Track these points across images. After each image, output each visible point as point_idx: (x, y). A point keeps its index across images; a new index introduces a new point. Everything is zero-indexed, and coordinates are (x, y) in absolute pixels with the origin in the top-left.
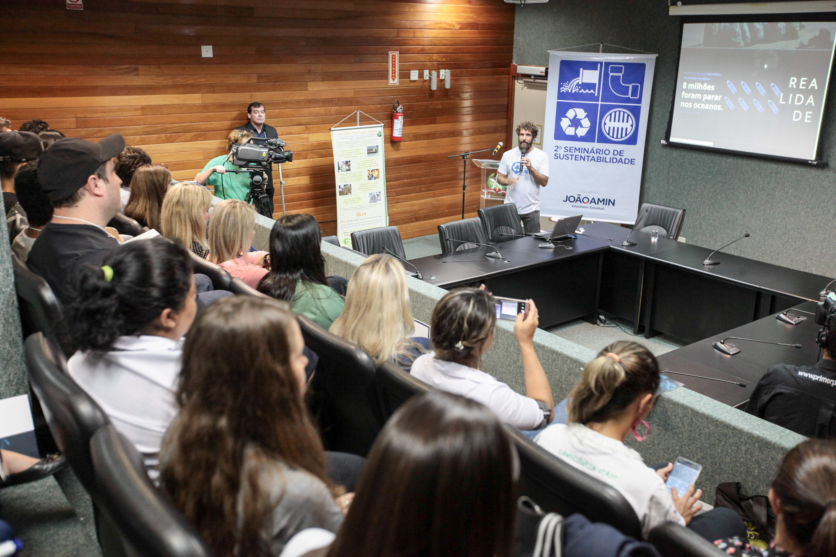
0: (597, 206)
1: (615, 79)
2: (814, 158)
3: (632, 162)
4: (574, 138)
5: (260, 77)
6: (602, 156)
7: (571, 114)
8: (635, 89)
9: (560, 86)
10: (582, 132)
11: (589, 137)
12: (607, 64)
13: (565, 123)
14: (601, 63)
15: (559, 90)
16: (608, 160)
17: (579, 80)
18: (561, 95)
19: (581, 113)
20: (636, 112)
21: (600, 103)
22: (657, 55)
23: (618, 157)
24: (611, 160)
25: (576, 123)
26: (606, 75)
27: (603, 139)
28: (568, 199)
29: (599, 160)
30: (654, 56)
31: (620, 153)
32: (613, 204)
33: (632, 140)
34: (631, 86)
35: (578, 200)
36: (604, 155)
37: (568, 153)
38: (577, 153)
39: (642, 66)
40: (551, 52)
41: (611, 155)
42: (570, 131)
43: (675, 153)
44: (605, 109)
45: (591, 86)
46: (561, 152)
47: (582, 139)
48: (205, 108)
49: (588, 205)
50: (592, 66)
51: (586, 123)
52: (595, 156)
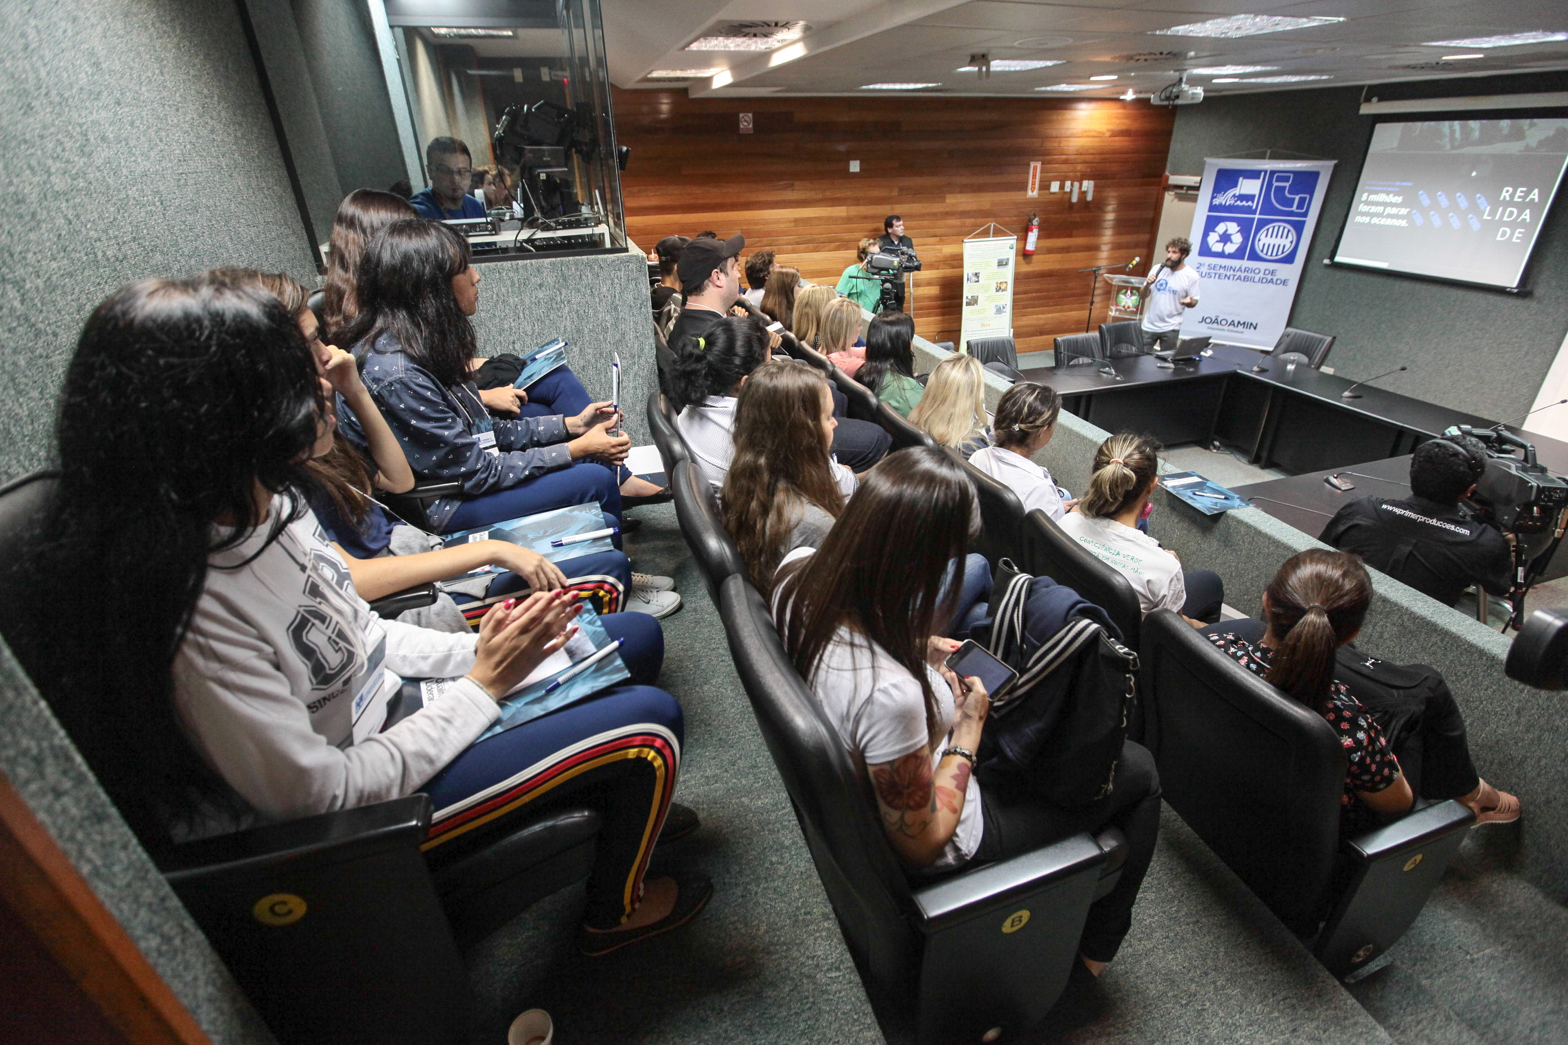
0: (1235, 329)
1: (1280, 190)
2: (1515, 285)
3: (1284, 282)
4: (1221, 255)
5: (901, 189)
6: (1250, 275)
7: (1221, 228)
8: (1302, 201)
9: (1213, 198)
10: (1230, 248)
11: (1238, 255)
12: (1273, 173)
13: (1213, 238)
14: (1266, 172)
15: (1211, 202)
16: (1256, 279)
17: (1237, 191)
18: (1212, 208)
19: (1233, 228)
20: (1299, 228)
21: (1257, 216)
22: (1335, 162)
23: (1269, 277)
24: (1261, 281)
25: (1225, 238)
26: (1270, 185)
27: (1254, 256)
28: (1204, 320)
29: (1246, 279)
30: (1332, 163)
31: (1273, 273)
32: (1255, 328)
33: (1289, 259)
34: (1297, 198)
35: (1216, 321)
36: (1253, 275)
37: (1212, 271)
38: (1222, 271)
39: (1314, 176)
40: (1209, 160)
41: (1261, 275)
42: (1217, 248)
43: (1339, 274)
44: (1262, 224)
45: (1250, 198)
46: (1204, 270)
47: (1231, 256)
48: (849, 220)
49: (1226, 327)
50: (1254, 174)
51: (1237, 239)
52: (1243, 275)
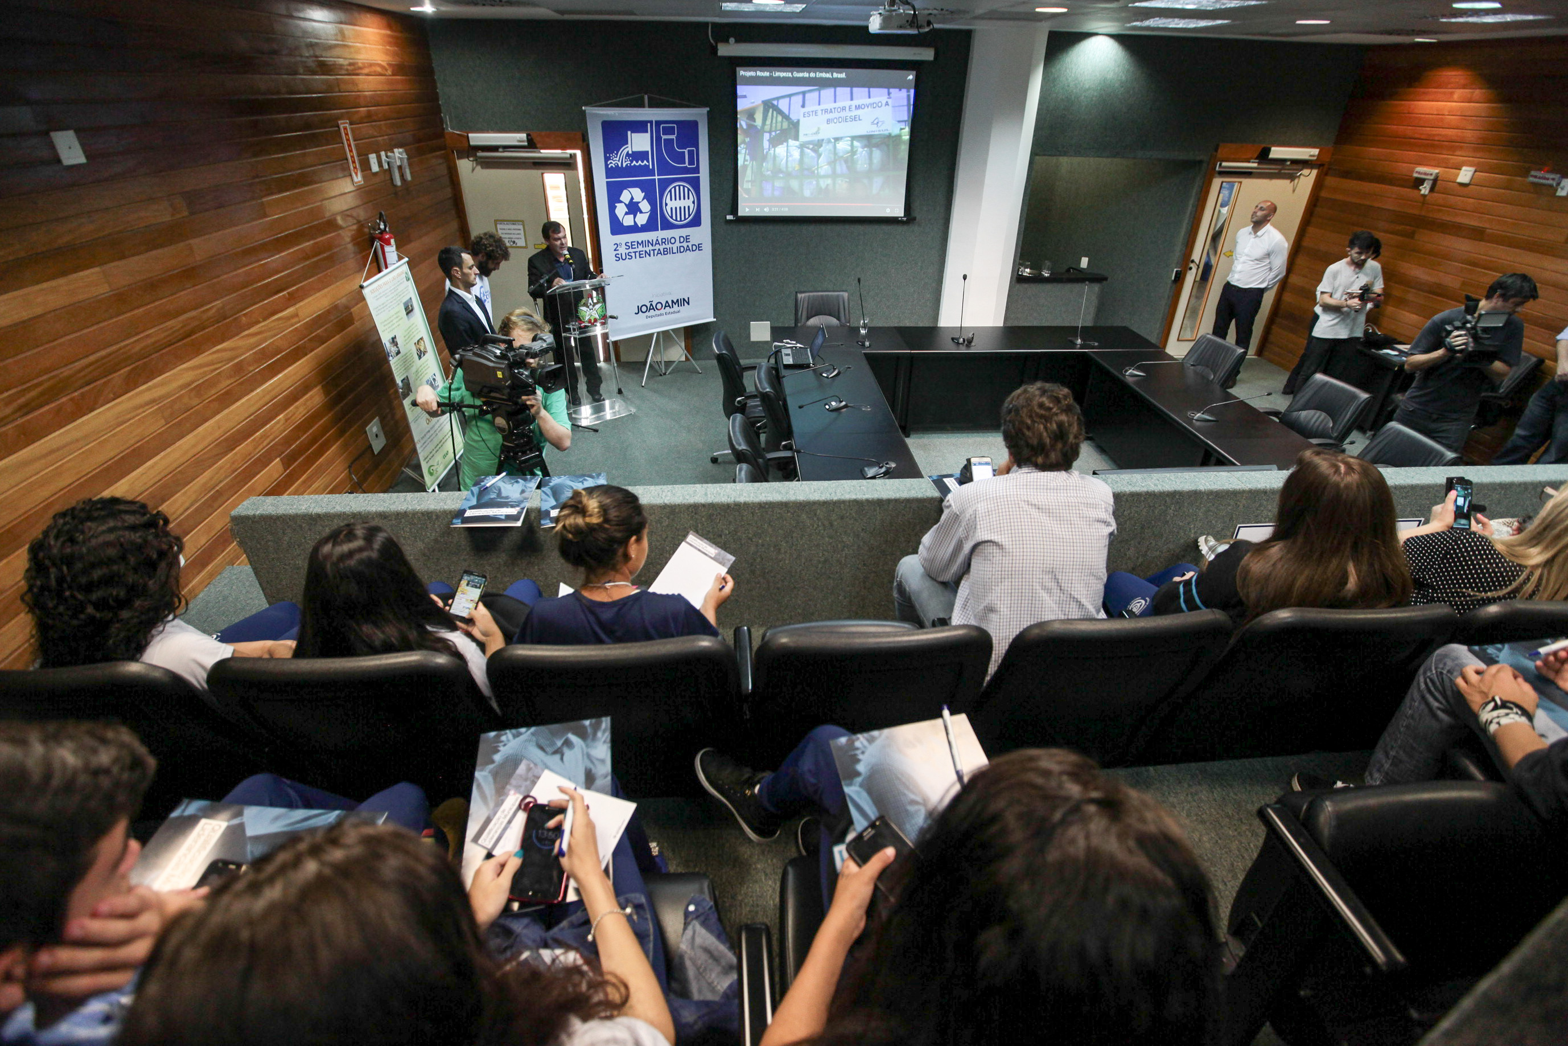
0: (672, 310)
1: (669, 142)
2: (902, 215)
3: (699, 247)
4: (634, 229)
6: (668, 246)
7: (625, 196)
8: (691, 153)
9: (607, 159)
10: (642, 219)
11: (650, 226)
12: (658, 123)
13: (621, 210)
14: (651, 122)
15: (606, 165)
16: (675, 250)
17: (628, 149)
18: (610, 172)
19: (638, 194)
20: (695, 184)
21: (656, 177)
23: (685, 244)
24: (679, 251)
25: (633, 208)
26: (659, 138)
27: (667, 225)
28: (640, 309)
29: (666, 252)
30: (705, 110)
31: (687, 239)
32: (688, 304)
33: (696, 222)
34: (686, 151)
35: (652, 308)
36: (670, 245)
37: (631, 250)
38: (640, 248)
40: (588, 110)
41: (678, 244)
42: (628, 221)
43: (743, 228)
44: (664, 184)
45: (641, 155)
46: (622, 250)
47: (644, 229)
49: (663, 311)
50: (639, 127)
51: (645, 206)
52: (661, 248)
